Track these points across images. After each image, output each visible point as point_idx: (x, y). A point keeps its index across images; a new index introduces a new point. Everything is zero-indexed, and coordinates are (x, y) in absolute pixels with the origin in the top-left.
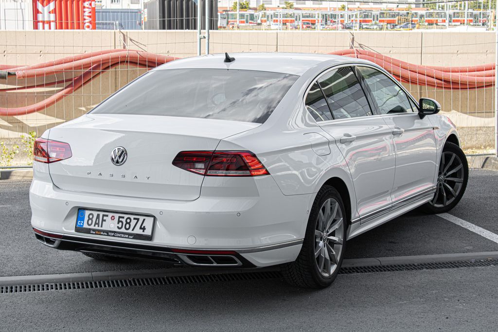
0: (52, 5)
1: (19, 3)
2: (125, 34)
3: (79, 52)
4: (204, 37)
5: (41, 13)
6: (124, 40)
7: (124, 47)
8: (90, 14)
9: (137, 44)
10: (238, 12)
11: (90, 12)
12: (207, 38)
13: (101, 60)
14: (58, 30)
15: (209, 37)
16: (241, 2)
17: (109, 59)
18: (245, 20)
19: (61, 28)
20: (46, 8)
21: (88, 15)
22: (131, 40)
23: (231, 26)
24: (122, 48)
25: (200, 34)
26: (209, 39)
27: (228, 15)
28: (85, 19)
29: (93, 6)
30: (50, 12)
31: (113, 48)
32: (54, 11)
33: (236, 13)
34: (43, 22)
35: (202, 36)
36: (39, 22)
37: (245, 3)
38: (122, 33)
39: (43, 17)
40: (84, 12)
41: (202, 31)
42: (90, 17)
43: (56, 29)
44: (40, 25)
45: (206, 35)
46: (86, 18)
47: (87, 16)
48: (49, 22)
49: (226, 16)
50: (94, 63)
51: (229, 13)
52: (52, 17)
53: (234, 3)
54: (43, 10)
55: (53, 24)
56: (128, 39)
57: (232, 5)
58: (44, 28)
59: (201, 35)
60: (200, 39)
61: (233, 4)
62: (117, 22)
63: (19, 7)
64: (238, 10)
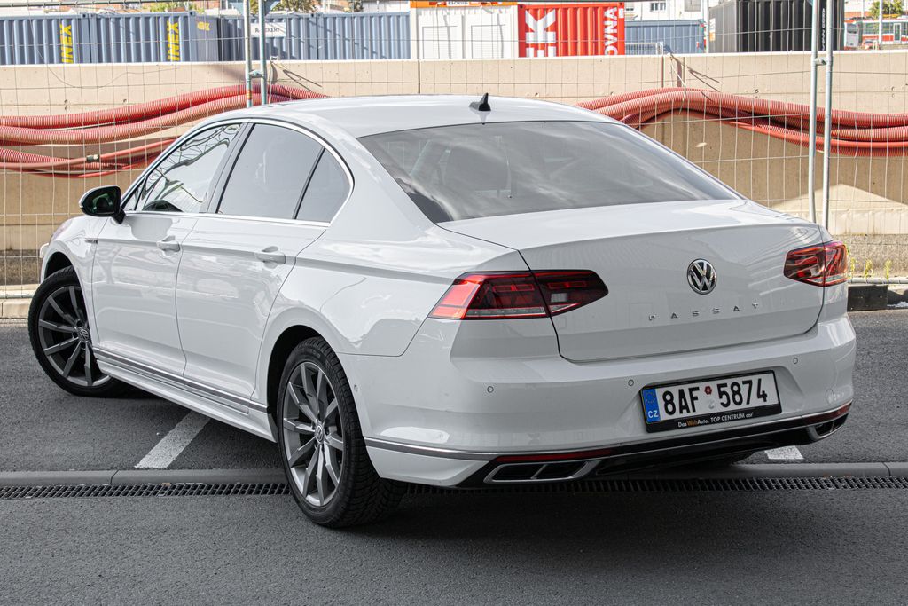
0: (550, 18)
1: (495, 16)
2: (681, 61)
3: (601, 94)
4: (824, 63)
5: (532, 31)
6: (680, 73)
7: (679, 84)
8: (616, 31)
9: (700, 77)
10: (880, 21)
11: (615, 28)
12: (828, 64)
13: (641, 106)
14: (560, 58)
15: (832, 62)
16: (887, 2)
17: (654, 105)
18: (893, 35)
19: (566, 53)
20: (541, 22)
21: (612, 31)
22: (691, 71)
23: (867, 47)
24: (676, 86)
25: (816, 56)
26: (831, 66)
27: (861, 26)
28: (606, 39)
29: (621, 16)
30: (547, 30)
31: (660, 86)
32: (554, 27)
33: (876, 21)
34: (536, 47)
35: (819, 60)
36: (528, 46)
37: (893, 4)
38: (676, 59)
39: (536, 36)
40: (606, 26)
41: (819, 53)
42: (615, 35)
43: (557, 55)
44: (531, 51)
45: (827, 59)
46: (609, 37)
47: (612, 34)
48: (545, 46)
49: (857, 28)
50: (628, 112)
51: (864, 22)
52: (551, 37)
53: (874, 4)
54: (536, 26)
55: (551, 50)
56: (686, 70)
57: (868, 7)
58: (536, 55)
59: (817, 60)
60: (816, 65)
61: (871, 6)
62: (662, 44)
63: (495, 22)
64: (880, 17)
